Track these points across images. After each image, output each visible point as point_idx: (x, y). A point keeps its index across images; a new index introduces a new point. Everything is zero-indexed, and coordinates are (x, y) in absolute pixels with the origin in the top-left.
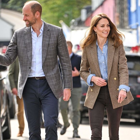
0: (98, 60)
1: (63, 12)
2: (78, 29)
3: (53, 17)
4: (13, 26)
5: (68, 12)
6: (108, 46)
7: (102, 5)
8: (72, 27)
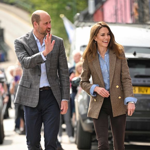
0: (101, 69)
1: (65, 3)
6: (109, 54)
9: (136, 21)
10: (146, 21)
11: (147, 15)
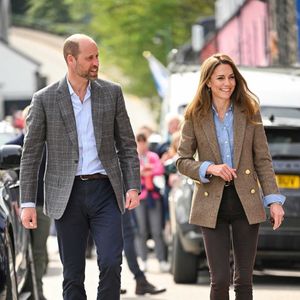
1: (151, 31)
2: (185, 71)
3: (129, 43)
4: (38, 64)
5: (161, 32)
6: (233, 112)
7: (238, 14)
8: (171, 65)
9: (275, 62)
10: (292, 62)
11: (292, 53)
